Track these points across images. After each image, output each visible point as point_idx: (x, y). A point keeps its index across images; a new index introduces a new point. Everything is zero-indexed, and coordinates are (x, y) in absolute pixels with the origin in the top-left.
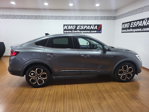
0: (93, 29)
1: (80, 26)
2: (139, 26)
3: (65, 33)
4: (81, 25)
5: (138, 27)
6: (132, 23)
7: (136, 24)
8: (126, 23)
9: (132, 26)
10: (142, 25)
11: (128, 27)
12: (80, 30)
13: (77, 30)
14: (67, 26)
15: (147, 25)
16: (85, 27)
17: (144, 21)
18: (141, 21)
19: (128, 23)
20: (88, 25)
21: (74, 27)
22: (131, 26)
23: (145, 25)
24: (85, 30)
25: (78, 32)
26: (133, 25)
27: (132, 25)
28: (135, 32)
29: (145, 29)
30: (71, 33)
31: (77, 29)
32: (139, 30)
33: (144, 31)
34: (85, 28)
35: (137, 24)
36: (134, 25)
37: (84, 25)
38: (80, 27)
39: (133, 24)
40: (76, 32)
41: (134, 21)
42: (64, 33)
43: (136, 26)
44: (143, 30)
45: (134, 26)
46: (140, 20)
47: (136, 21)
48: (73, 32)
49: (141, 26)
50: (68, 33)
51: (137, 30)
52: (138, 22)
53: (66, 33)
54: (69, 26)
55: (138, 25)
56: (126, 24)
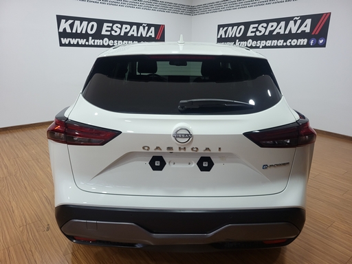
0: (144, 35)
1: (111, 25)
2: (275, 33)
3: (65, 45)
4: (114, 22)
5: (271, 36)
6: (252, 26)
7: (266, 28)
8: (233, 25)
9: (252, 32)
10: (287, 32)
11: (238, 35)
12: (111, 37)
13: (102, 37)
14: (70, 22)
15: (299, 31)
16: (124, 30)
17: (292, 23)
18: (283, 24)
19: (238, 25)
20: (131, 24)
21: (93, 26)
22: (249, 34)
23: (294, 31)
24: (126, 38)
25: (106, 44)
26: (255, 30)
27: (251, 29)
28: (265, 47)
29: (295, 40)
30: (85, 46)
31: (104, 32)
32: (275, 42)
33: (291, 46)
34: (126, 33)
35: (269, 29)
36: (260, 32)
37: (122, 23)
38: (112, 27)
39: (257, 28)
40: (98, 42)
41: (259, 22)
42: (61, 45)
43: (267, 34)
44: (289, 44)
45: (258, 34)
46: (278, 21)
47: (268, 22)
48: (91, 42)
49: (282, 32)
50: (74, 45)
51: (269, 43)
52: (270, 24)
53: (70, 45)
54: (77, 23)
55: (271, 32)
56: (230, 28)
